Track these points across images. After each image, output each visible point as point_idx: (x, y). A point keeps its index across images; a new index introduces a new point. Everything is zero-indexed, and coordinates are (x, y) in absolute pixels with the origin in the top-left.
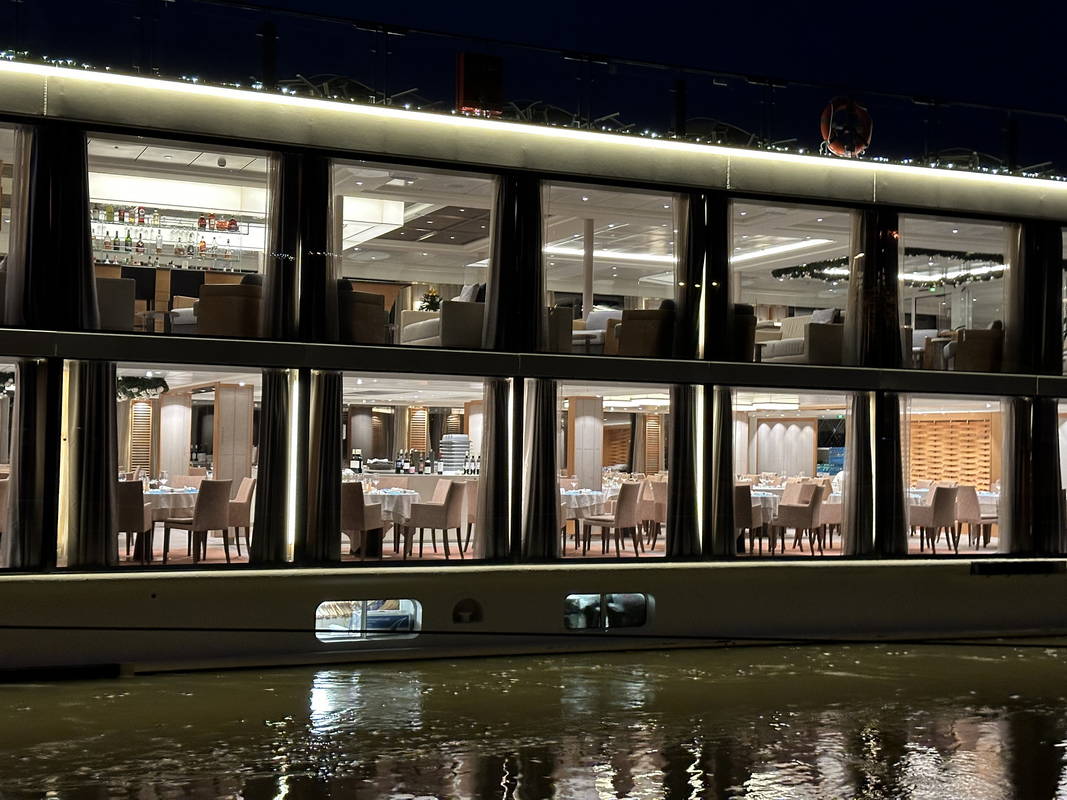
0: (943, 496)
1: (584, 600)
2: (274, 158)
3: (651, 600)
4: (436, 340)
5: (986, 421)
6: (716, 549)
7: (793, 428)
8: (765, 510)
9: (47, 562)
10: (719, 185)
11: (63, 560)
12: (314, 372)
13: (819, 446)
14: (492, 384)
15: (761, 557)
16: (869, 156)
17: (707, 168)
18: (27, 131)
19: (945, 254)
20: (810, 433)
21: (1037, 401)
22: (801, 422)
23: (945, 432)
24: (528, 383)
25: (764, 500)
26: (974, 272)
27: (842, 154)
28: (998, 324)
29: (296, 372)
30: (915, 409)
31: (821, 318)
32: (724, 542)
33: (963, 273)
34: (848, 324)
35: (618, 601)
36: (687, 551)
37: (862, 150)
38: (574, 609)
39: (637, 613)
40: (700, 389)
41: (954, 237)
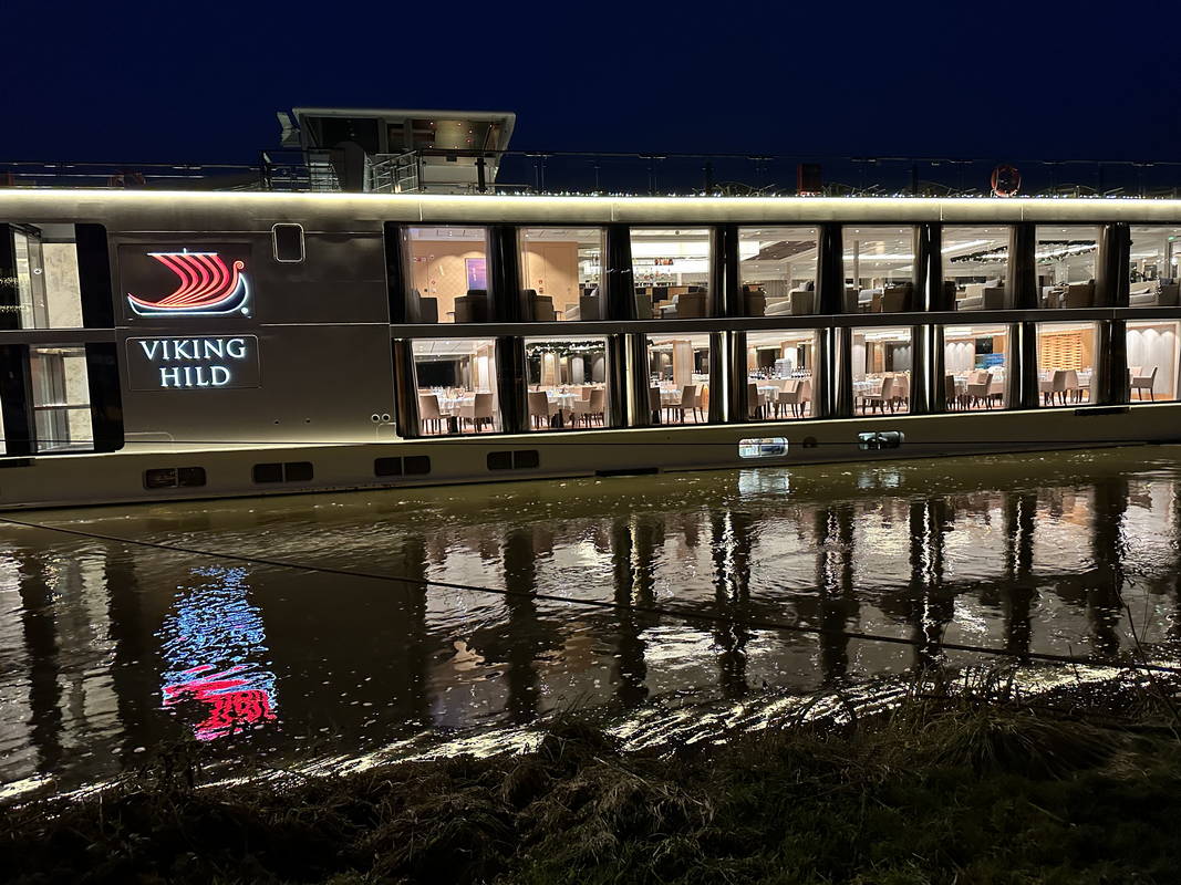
0: (1059, 376)
1: (866, 436)
2: (712, 229)
3: (902, 434)
4: (789, 311)
5: (1078, 335)
6: (936, 408)
7: (961, 345)
8: (961, 388)
9: (624, 424)
10: (936, 219)
11: (630, 423)
12: (734, 332)
13: (977, 353)
14: (819, 332)
15: (958, 412)
16: (1019, 195)
17: (930, 211)
18: (604, 230)
19: (1056, 243)
20: (971, 347)
21: (1114, 322)
22: (965, 341)
23: (1053, 342)
24: (838, 330)
25: (960, 382)
26: (1070, 251)
27: (1003, 195)
28: (1092, 281)
29: (725, 333)
30: (1043, 330)
31: (990, 284)
32: (940, 404)
33: (1064, 252)
34: (1006, 286)
35: (884, 435)
36: (921, 410)
37: (1015, 192)
38: (863, 442)
39: (894, 442)
40: (927, 327)
41: (1063, 233)
